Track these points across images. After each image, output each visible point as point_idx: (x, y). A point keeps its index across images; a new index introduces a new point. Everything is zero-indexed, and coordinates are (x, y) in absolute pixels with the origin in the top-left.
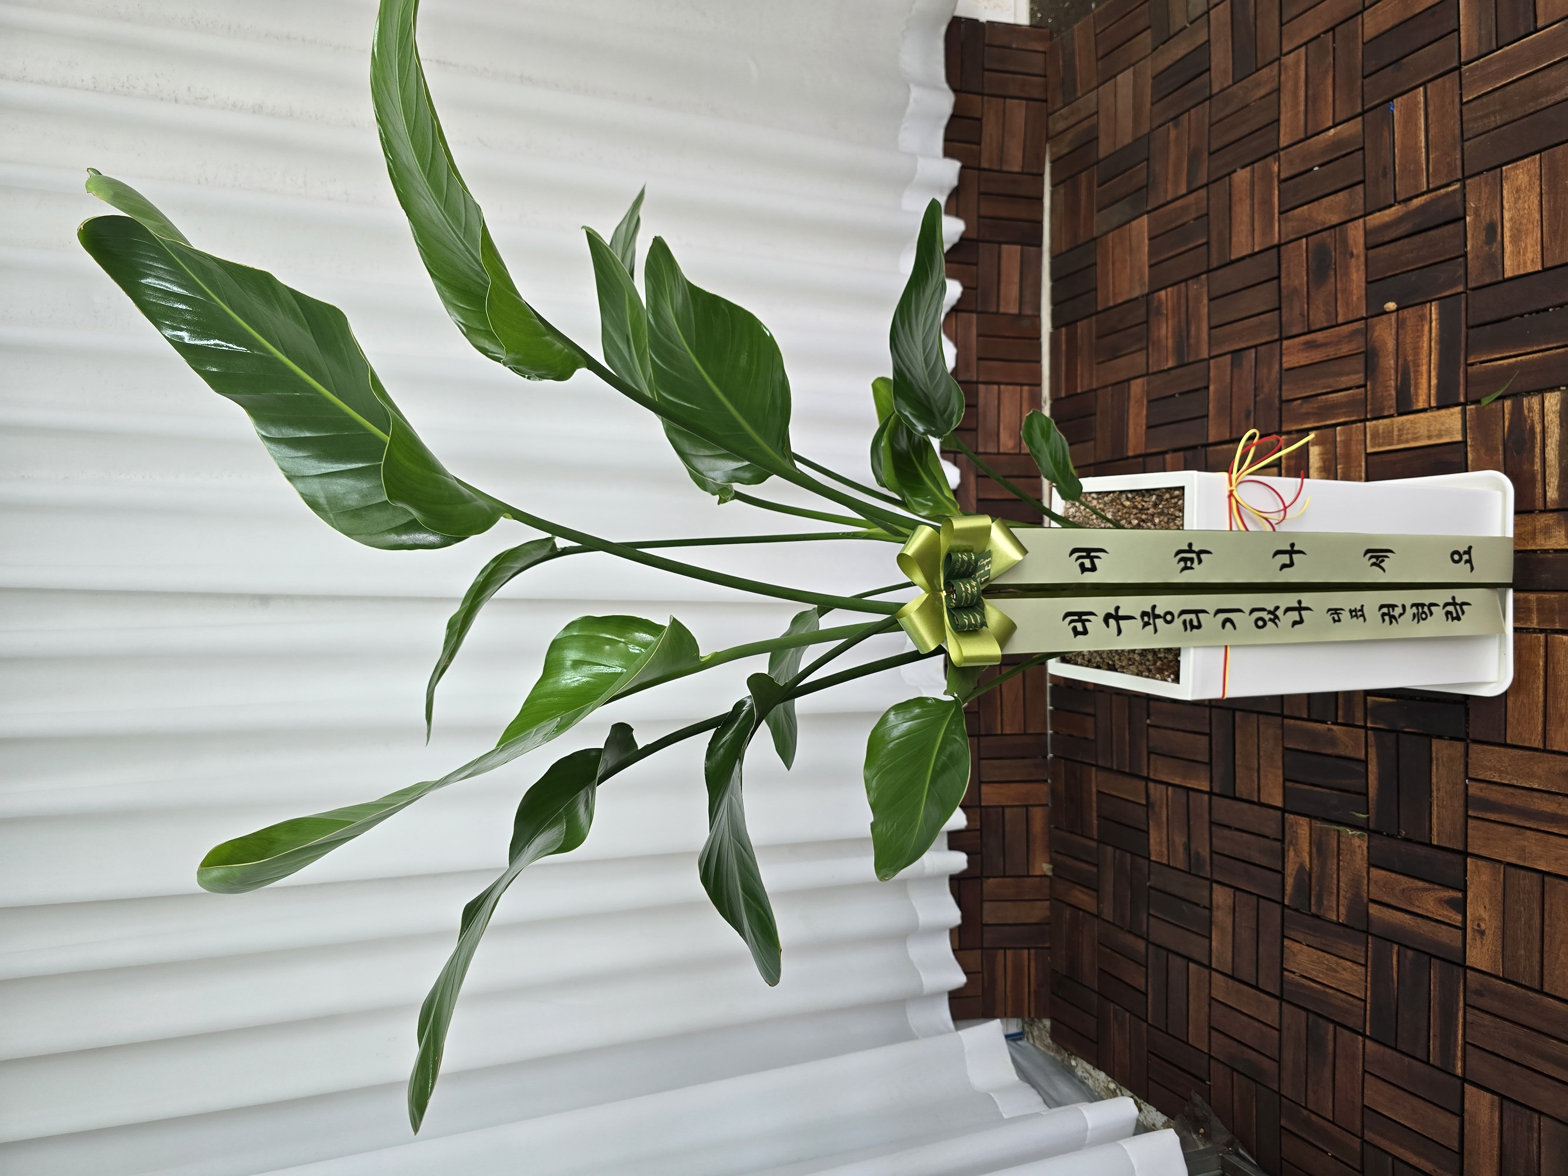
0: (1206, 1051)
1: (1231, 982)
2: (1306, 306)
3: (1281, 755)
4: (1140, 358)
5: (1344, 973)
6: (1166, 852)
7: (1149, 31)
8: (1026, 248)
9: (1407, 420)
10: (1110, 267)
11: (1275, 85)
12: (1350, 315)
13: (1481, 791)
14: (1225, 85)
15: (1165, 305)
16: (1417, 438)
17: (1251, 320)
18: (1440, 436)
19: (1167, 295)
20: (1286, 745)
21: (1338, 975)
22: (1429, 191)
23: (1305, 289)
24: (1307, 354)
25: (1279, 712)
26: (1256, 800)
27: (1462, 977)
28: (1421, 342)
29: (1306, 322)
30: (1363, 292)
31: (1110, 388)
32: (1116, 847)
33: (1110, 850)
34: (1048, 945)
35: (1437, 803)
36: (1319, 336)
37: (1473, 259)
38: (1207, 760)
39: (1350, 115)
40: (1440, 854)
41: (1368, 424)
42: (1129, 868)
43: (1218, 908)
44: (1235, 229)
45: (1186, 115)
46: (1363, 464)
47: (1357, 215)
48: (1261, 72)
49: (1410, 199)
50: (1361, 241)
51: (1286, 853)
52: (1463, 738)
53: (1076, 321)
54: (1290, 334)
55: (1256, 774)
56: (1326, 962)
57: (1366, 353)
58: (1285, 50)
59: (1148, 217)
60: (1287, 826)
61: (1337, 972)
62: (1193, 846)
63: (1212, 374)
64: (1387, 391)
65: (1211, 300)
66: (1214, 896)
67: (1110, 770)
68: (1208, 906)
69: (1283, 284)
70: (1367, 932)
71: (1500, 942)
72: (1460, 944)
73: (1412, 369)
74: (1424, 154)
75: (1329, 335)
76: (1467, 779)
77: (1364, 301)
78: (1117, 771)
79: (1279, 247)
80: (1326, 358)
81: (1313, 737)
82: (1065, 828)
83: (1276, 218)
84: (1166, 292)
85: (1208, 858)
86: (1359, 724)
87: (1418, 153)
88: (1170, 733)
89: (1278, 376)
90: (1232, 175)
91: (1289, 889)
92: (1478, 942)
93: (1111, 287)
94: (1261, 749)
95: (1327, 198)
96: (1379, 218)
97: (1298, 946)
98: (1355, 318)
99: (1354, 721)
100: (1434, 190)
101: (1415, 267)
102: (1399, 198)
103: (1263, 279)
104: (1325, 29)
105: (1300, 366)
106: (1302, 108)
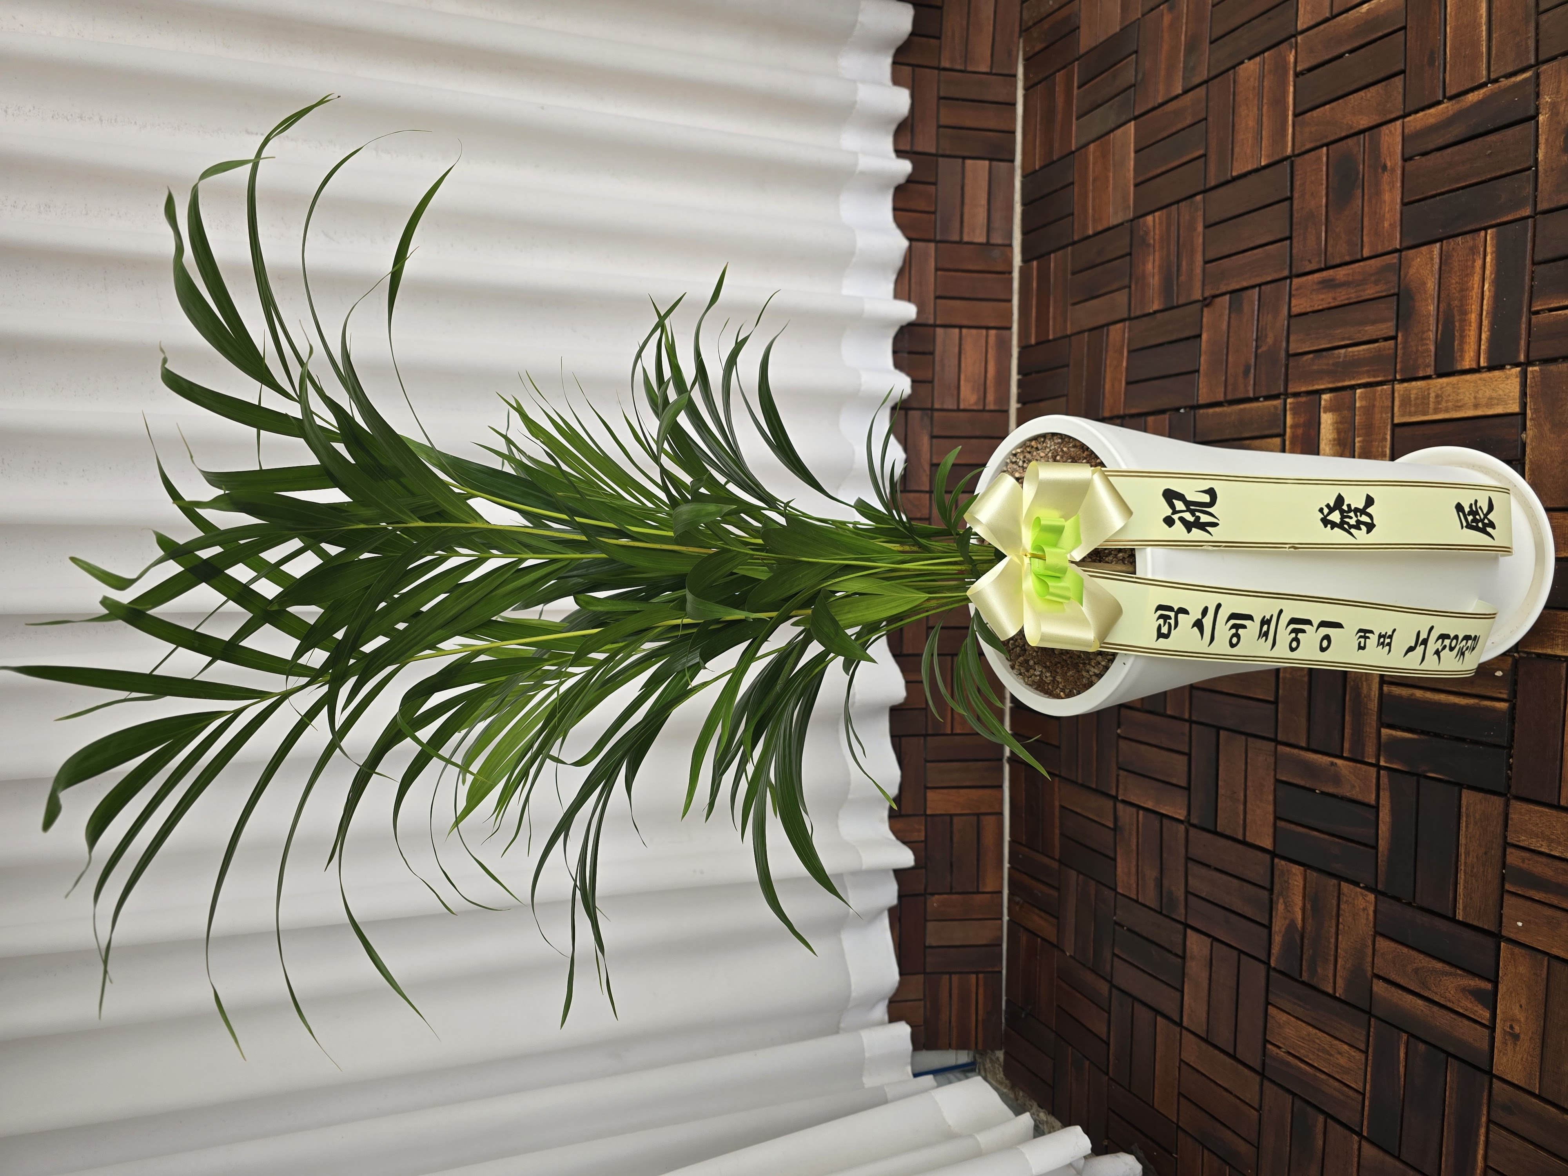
0: (1175, 1120)
1: (1204, 1046)
2: (1323, 234)
3: (1272, 788)
4: (1121, 298)
5: (1339, 1057)
6: (1134, 886)
8: (994, 163)
9: (1448, 384)
10: (1090, 187)
12: (1380, 247)
13: (1523, 862)
15: (1152, 233)
16: (1459, 407)
17: (1254, 252)
18: (1489, 405)
19: (1154, 221)
20: (1279, 777)
21: (1330, 1058)
22: (1490, 82)
23: (1324, 213)
24: (1323, 296)
25: (1272, 736)
26: (1240, 837)
27: (1486, 1087)
28: (1470, 284)
29: (1323, 255)
30: (1398, 217)
31: (1086, 334)
32: (1079, 872)
33: (1073, 874)
35: (1465, 870)
36: (1341, 274)
37: (1546, 171)
38: (1184, 783)
40: (1466, 934)
41: (1397, 386)
42: (1093, 898)
43: (1193, 958)
44: (1240, 136)
46: (1389, 437)
47: (1394, 116)
49: (1464, 94)
50: (1399, 149)
51: (1274, 905)
52: (1504, 792)
53: (1049, 253)
54: (1302, 270)
55: (1241, 807)
56: (1318, 1041)
57: (1398, 295)
59: (1135, 125)
60: (1277, 873)
61: (1331, 1055)
62: (1166, 882)
63: (1205, 320)
64: (1423, 345)
65: (1206, 227)
66: (1188, 943)
67: (1075, 783)
68: (1180, 953)
69: (1295, 206)
70: (1369, 1013)
71: (1538, 1051)
72: (1485, 1046)
73: (1457, 318)
74: (1484, 33)
75: (1351, 271)
76: (1506, 844)
77: (1398, 229)
78: (1083, 786)
79: (1293, 159)
80: (1346, 302)
81: (1310, 769)
82: (1024, 843)
83: (1290, 122)
84: (1154, 217)
85: (1182, 898)
86: (1370, 761)
87: (1477, 31)
88: (1143, 747)
89: (1286, 323)
90: (1237, 68)
91: (1277, 949)
92: (1510, 1047)
93: (1090, 211)
94: (1249, 777)
95: (1355, 95)
96: (1422, 119)
97: (1284, 1017)
98: (1386, 250)
99: (1363, 757)
100: (1496, 81)
101: (1468, 183)
102: (1450, 93)
103: (1272, 200)
105: (1313, 312)
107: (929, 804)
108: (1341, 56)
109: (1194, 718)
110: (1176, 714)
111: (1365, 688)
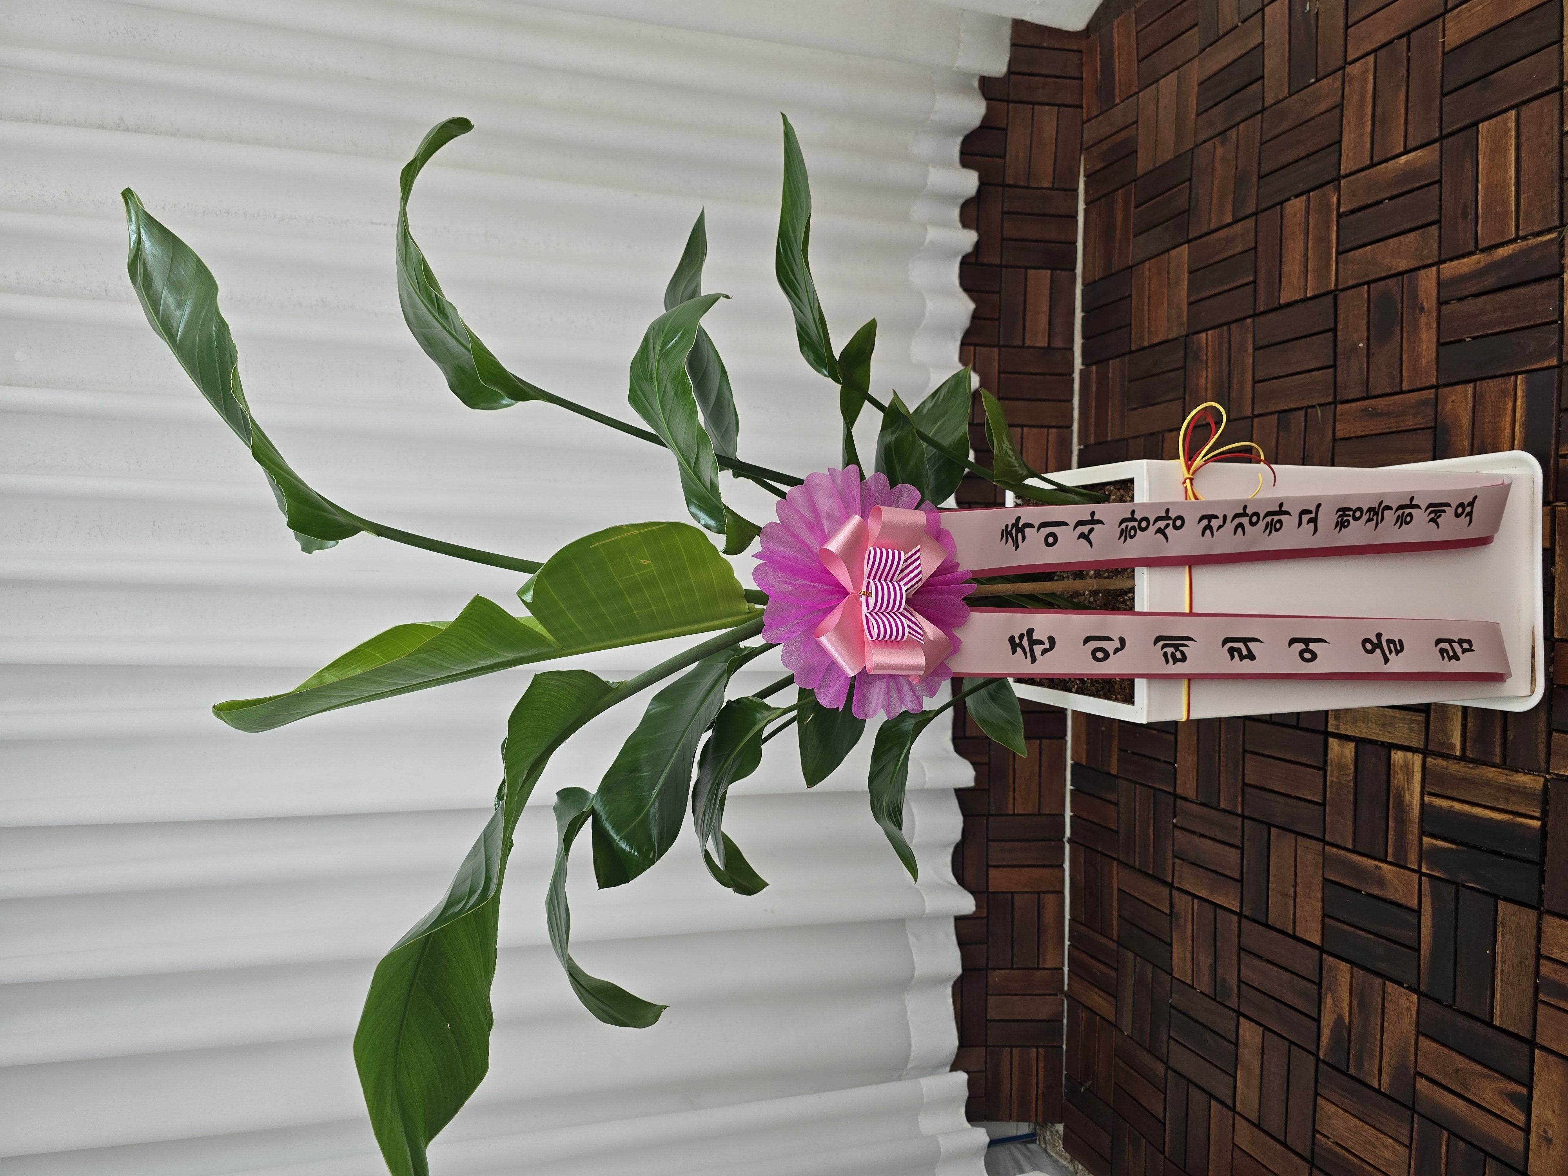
1: (1256, 1131)
2: (1365, 367)
3: (1321, 886)
4: (1176, 408)
5: (1384, 1150)
6: (1190, 971)
7: (1196, 28)
8: (1055, 272)
10: (1146, 301)
11: (1337, 99)
12: (1417, 382)
13: (1555, 974)
14: (1281, 97)
15: (1205, 350)
17: (1302, 376)
19: (1207, 339)
20: (1327, 876)
21: (1377, 1151)
22: (1517, 239)
23: (1365, 346)
24: (1366, 424)
25: (1320, 836)
26: (1291, 932)
28: (1502, 424)
29: (1365, 385)
30: (1433, 355)
31: (1142, 439)
32: (1137, 955)
33: (1130, 955)
35: (1501, 978)
36: (1381, 403)
38: (1237, 876)
39: (1425, 141)
40: (1503, 1039)
42: (1150, 979)
43: (1245, 1045)
44: (1286, 268)
45: (1234, 130)
47: (1430, 261)
48: (1321, 82)
49: (1495, 247)
50: (1434, 293)
51: (1323, 999)
52: (1537, 906)
53: (1108, 359)
54: (1346, 398)
55: (1291, 903)
56: (1364, 1134)
57: (1435, 428)
58: (1350, 58)
59: (1189, 247)
60: (1325, 968)
61: (1376, 1148)
62: (1220, 971)
63: (1255, 434)
65: (1255, 349)
66: (1241, 1031)
67: (1133, 868)
68: (1233, 1040)
69: (1339, 338)
70: (1413, 1110)
72: (1521, 1148)
74: (1513, 193)
75: (1391, 402)
76: (1539, 956)
77: (1434, 367)
79: (1337, 292)
80: (1387, 430)
81: (1356, 872)
82: (1083, 922)
83: (1334, 259)
84: (1207, 334)
85: (1235, 987)
86: (1412, 867)
87: (1507, 191)
88: (1197, 839)
89: (1331, 445)
90: (1284, 204)
91: (1325, 1041)
92: (1543, 1151)
93: (1146, 324)
94: (1298, 874)
95: (1395, 239)
96: (1456, 267)
97: (1333, 1108)
98: (1423, 386)
99: (1406, 862)
100: (1524, 238)
101: (1499, 330)
102: (1481, 245)
103: (1317, 330)
104: (1398, 33)
105: (1357, 437)
106: (1368, 129)
107: (991, 881)
108: (1381, 202)
109: (1246, 814)
110: (1229, 809)
111: (1407, 797)
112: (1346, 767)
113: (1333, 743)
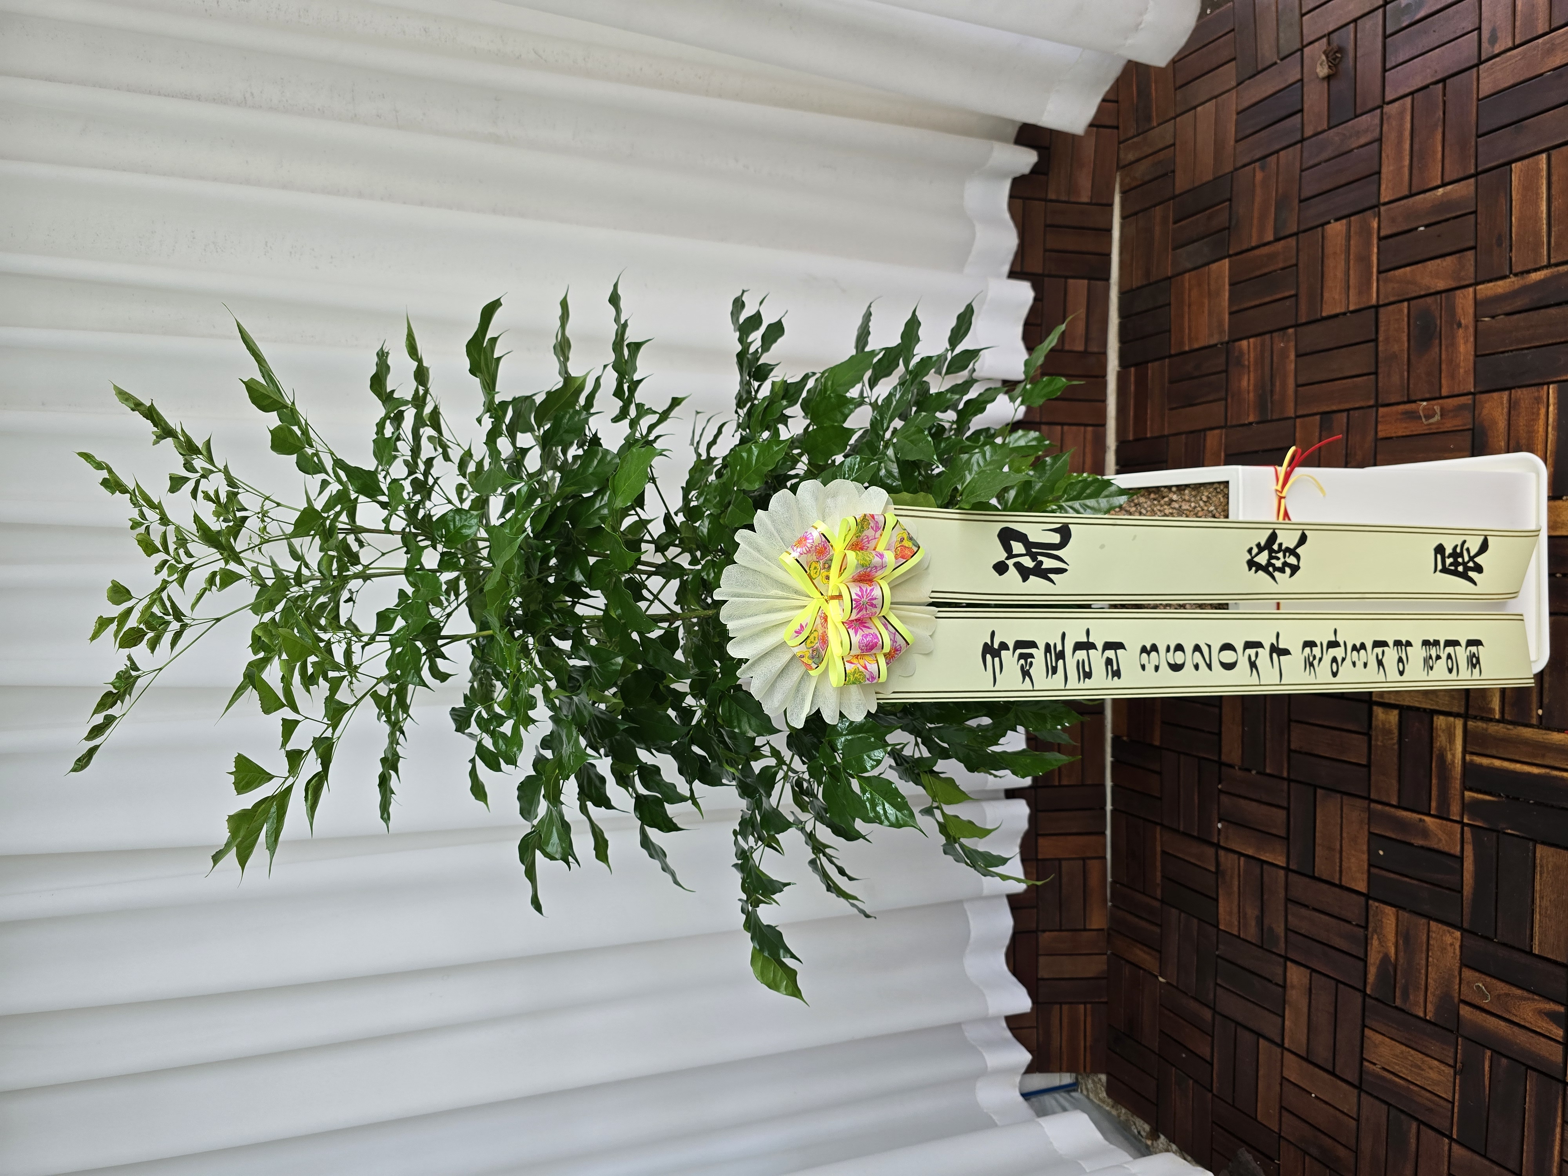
0: (1276, 1130)
1: (1305, 1064)
2: (1406, 374)
3: (1366, 839)
4: (1218, 408)
5: (1430, 1071)
6: (1236, 923)
7: (1233, 63)
8: (1093, 282)
10: (1186, 309)
11: (1376, 134)
12: (1456, 389)
14: (1319, 129)
15: (1247, 356)
17: (1344, 382)
19: (1249, 346)
20: (1372, 830)
21: (1423, 1072)
22: (1549, 266)
23: (1406, 356)
24: (1403, 426)
25: (1365, 794)
26: (1337, 882)
27: (1561, 1093)
28: (1536, 427)
29: (1405, 390)
30: (1472, 366)
31: (1183, 438)
32: (1182, 911)
33: (1175, 912)
34: (1104, 1000)
35: (1540, 912)
36: (1419, 407)
38: (1283, 833)
39: (1461, 175)
40: (1542, 965)
42: (1195, 933)
43: (1293, 987)
44: (1329, 283)
45: (1275, 157)
47: (1467, 282)
48: (1360, 118)
49: (1528, 272)
50: (1471, 311)
51: (1369, 941)
53: (1147, 362)
54: (1387, 402)
55: (1338, 856)
56: (1410, 1058)
57: (1473, 430)
58: (1388, 98)
59: (1230, 262)
60: (1371, 913)
61: (1423, 1070)
62: (1266, 922)
63: (1297, 435)
65: (1298, 356)
66: (1288, 974)
67: (1177, 831)
68: (1281, 983)
69: (1380, 348)
70: (1457, 1033)
72: (1561, 1059)
74: (1544, 226)
75: (1431, 407)
77: (1472, 375)
78: (1184, 834)
79: (1377, 308)
80: (1427, 432)
81: (1402, 825)
82: (1126, 884)
83: (1375, 277)
84: (1249, 342)
85: (1282, 934)
86: (1455, 818)
87: (1539, 224)
88: (1242, 802)
89: (1373, 444)
90: (1325, 226)
91: (1371, 978)
93: (1187, 331)
94: (1344, 830)
95: (1433, 261)
96: (1492, 288)
97: (1380, 1037)
98: (1461, 392)
99: (1449, 815)
100: (1555, 265)
101: (1534, 344)
102: (1516, 269)
103: (1358, 340)
104: (1434, 79)
105: (1397, 437)
106: (1407, 162)
107: (1040, 849)
108: (1416, 228)
109: (1292, 777)
110: (1275, 773)
111: (1449, 756)
112: (1390, 732)
113: (1379, 712)
